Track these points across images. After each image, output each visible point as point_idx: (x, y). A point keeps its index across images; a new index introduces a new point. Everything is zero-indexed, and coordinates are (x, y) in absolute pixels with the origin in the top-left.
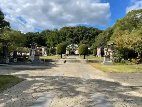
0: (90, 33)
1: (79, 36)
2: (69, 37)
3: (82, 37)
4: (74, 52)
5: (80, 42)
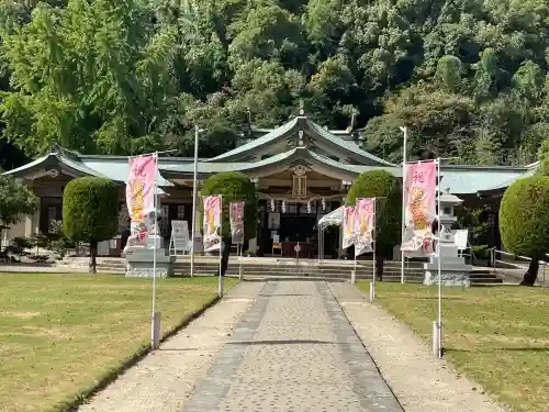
0: (486, 18)
1: (374, 44)
2: (260, 50)
3: (401, 54)
4: (313, 219)
5: (380, 111)
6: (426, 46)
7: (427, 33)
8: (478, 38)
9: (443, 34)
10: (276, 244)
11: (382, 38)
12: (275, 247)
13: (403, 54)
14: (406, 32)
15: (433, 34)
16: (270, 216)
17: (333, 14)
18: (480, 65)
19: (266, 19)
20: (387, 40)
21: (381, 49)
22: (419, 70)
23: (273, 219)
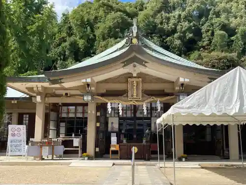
6: (203, 30)
7: (202, 25)
8: (232, 25)
9: (212, 25)
10: (114, 146)
11: (179, 27)
12: (112, 149)
13: (191, 35)
14: (192, 24)
15: (207, 24)
16: (110, 120)
17: (151, 19)
18: (237, 37)
19: (116, 20)
20: (182, 28)
21: (179, 33)
22: (200, 44)
23: (112, 123)
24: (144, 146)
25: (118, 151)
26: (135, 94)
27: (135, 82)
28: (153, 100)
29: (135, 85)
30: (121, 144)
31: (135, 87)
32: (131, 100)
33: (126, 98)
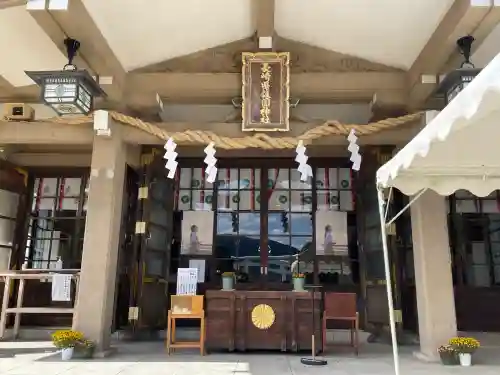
10: (187, 302)
23: (194, 228)
24: (299, 301)
25: (199, 320)
26: (268, 111)
27: (265, 68)
28: (331, 129)
29: (267, 76)
30: (211, 293)
31: (266, 86)
32: (253, 133)
33: (234, 126)
